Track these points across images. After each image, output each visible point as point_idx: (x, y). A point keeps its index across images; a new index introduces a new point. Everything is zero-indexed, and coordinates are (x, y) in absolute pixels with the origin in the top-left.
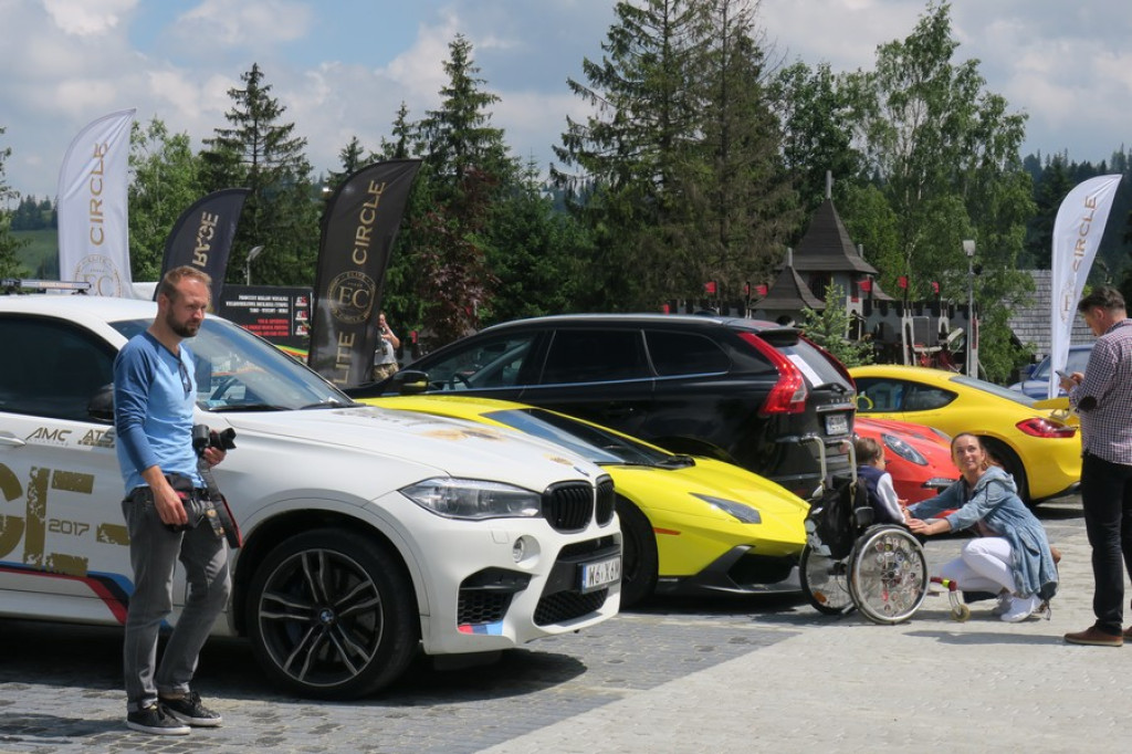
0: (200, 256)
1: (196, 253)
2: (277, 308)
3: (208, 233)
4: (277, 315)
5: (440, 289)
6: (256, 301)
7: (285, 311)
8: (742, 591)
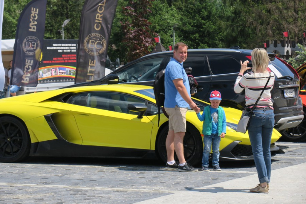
0: (32, 27)
1: (30, 26)
2: (71, 49)
3: (35, 17)
4: (71, 53)
5: (132, 39)
6: (61, 46)
7: (75, 51)
8: (237, 159)
